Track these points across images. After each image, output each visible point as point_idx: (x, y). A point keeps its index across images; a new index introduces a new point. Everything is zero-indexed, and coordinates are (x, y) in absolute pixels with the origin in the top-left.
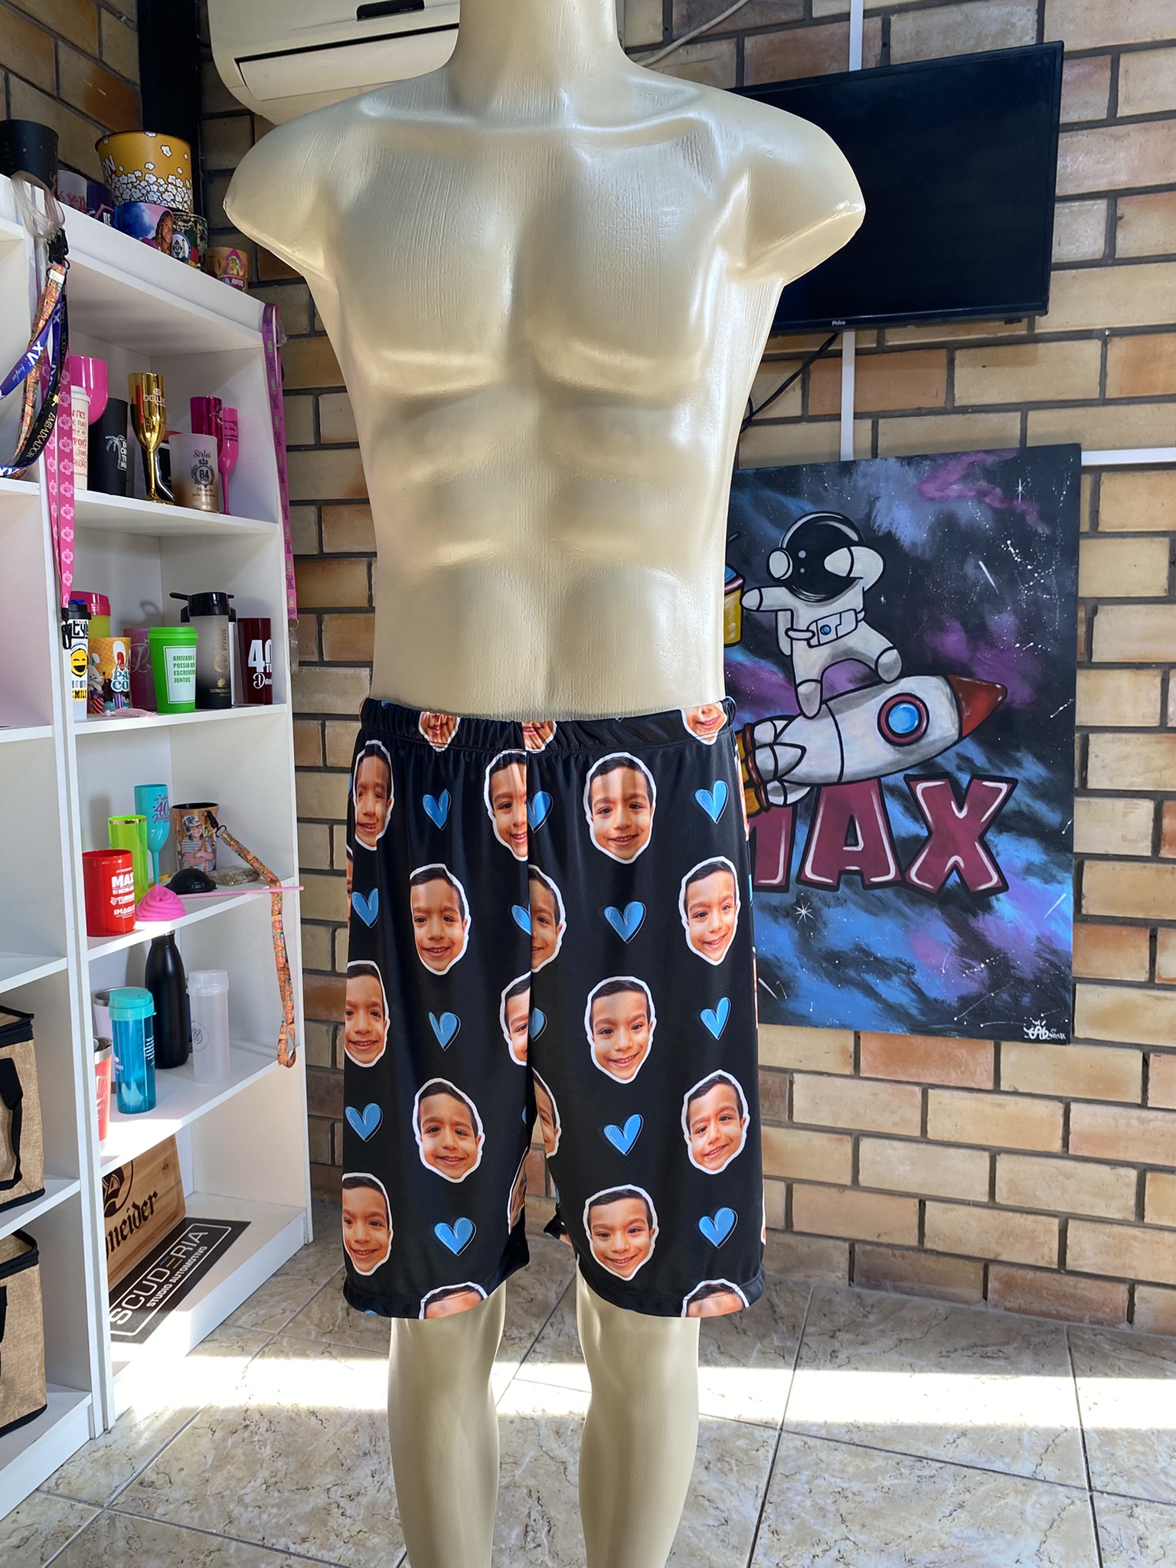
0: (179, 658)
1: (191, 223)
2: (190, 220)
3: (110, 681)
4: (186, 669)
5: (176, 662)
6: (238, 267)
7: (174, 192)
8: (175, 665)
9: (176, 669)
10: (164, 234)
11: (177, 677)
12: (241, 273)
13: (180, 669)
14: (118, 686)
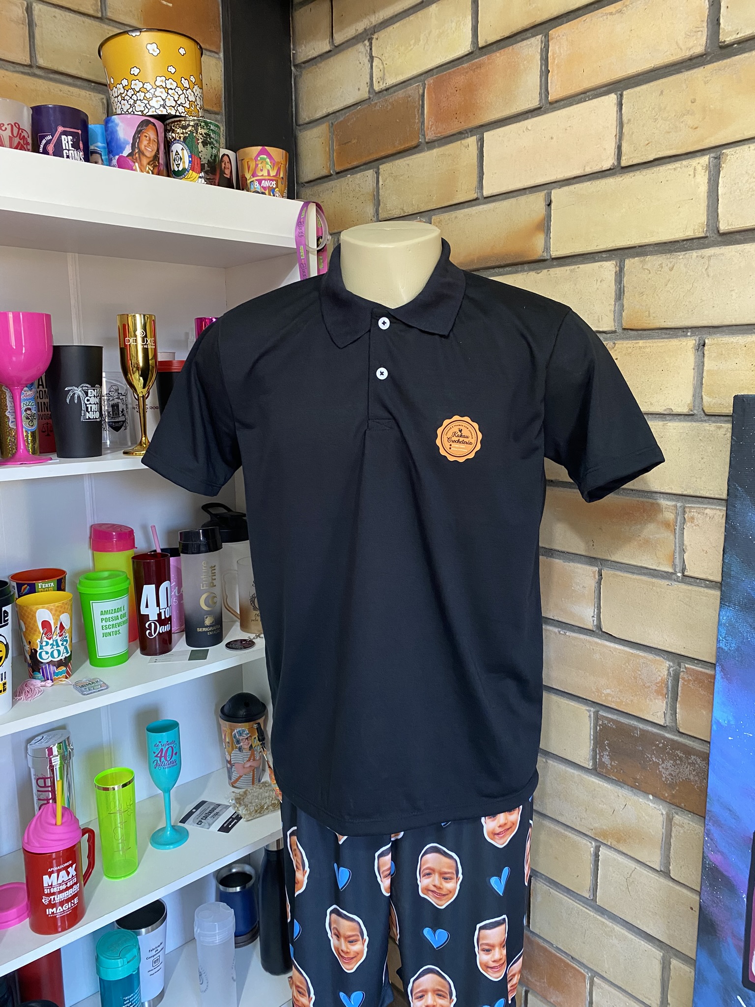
0: (106, 612)
1: (190, 128)
2: (189, 125)
3: (36, 651)
4: (114, 622)
5: (104, 617)
6: (268, 167)
7: (164, 96)
8: (102, 620)
9: (104, 623)
10: (143, 147)
11: (105, 631)
12: (273, 173)
13: (108, 623)
14: (44, 655)
